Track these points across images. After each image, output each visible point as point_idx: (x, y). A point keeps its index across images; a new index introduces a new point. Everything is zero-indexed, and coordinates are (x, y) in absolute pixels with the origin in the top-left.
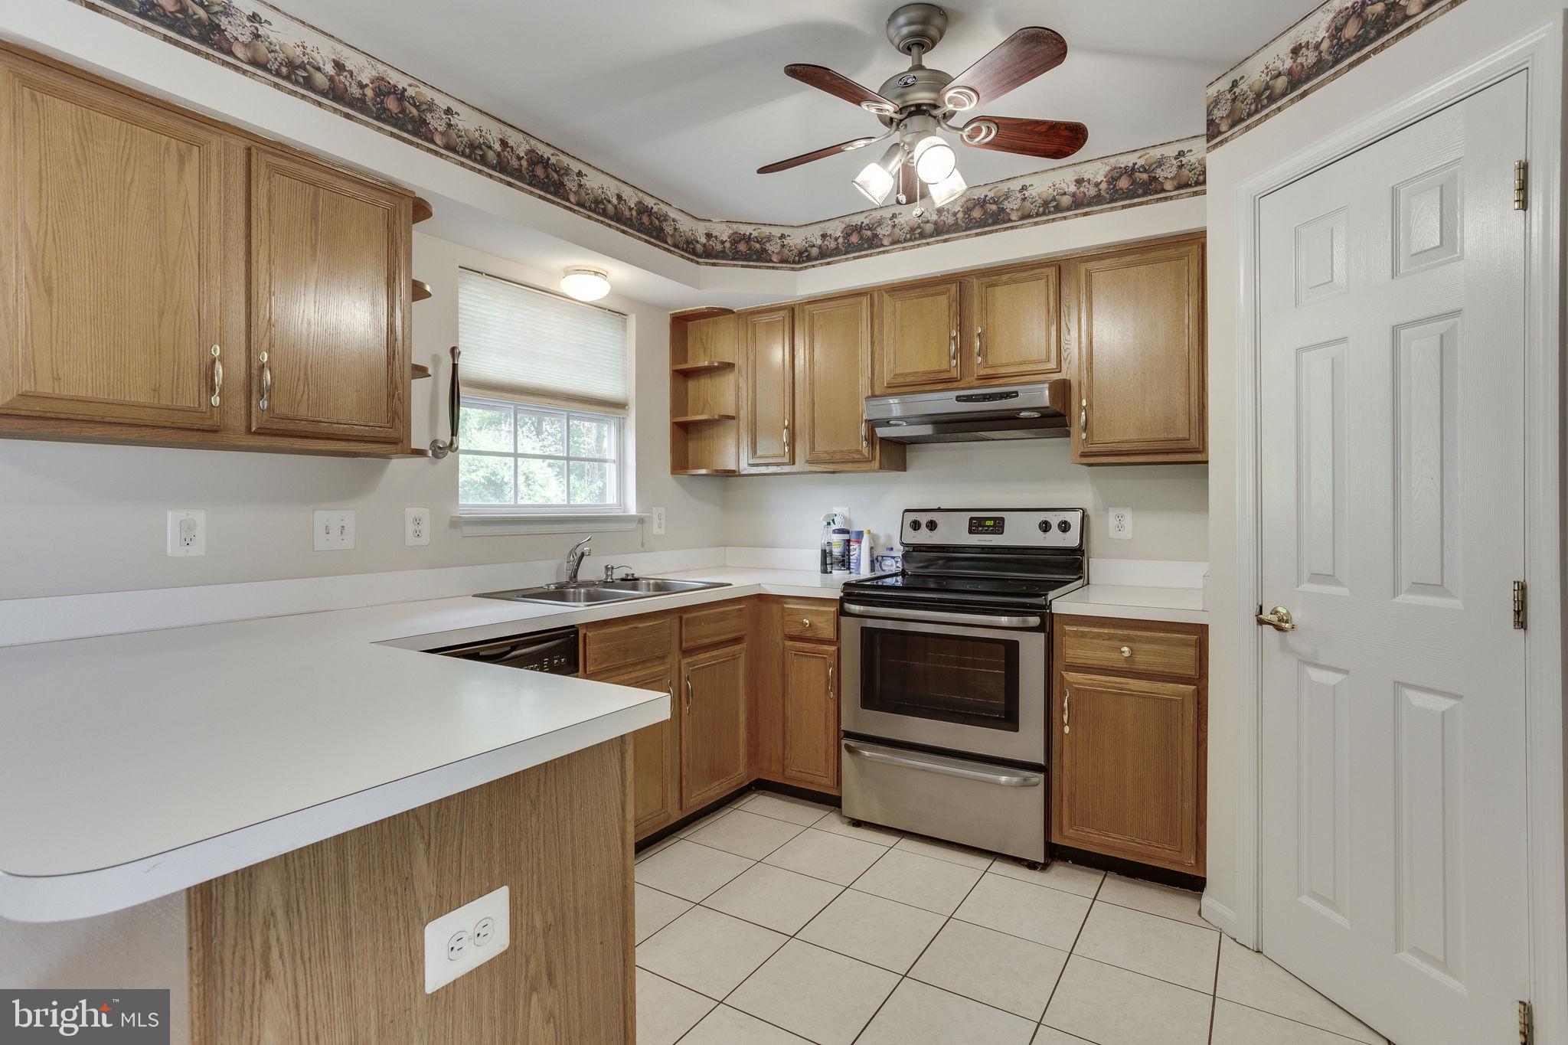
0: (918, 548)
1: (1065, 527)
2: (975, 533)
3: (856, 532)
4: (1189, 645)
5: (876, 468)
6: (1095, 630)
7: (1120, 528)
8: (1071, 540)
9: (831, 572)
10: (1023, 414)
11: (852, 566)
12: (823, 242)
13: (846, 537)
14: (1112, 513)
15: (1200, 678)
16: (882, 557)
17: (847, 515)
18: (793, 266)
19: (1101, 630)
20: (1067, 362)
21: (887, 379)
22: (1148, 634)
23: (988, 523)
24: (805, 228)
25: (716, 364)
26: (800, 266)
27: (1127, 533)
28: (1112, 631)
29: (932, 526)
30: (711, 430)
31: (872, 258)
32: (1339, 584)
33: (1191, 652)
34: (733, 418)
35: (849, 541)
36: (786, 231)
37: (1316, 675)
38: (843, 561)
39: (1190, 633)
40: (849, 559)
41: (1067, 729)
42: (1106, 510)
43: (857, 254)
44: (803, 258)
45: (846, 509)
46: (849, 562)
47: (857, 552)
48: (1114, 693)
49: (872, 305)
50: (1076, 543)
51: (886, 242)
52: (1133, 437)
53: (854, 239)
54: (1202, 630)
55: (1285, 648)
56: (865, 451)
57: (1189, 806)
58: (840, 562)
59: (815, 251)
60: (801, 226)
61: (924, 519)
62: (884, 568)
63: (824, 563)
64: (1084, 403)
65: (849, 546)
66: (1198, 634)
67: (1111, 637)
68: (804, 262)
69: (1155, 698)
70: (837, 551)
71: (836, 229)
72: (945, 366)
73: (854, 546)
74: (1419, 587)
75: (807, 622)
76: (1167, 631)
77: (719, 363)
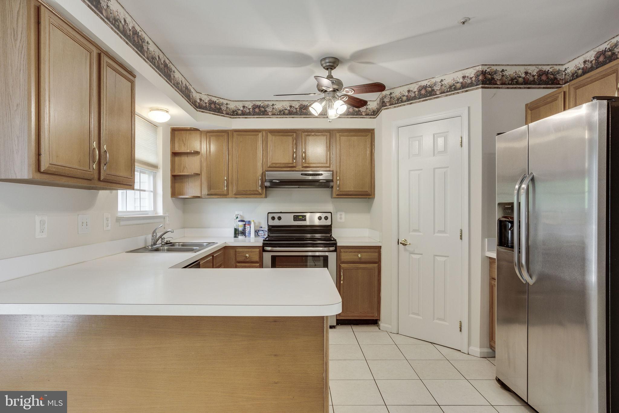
0: (273, 226)
1: (326, 218)
2: (296, 221)
3: (248, 221)
4: (376, 252)
5: (263, 197)
6: (350, 250)
7: (341, 218)
8: (328, 223)
9: (238, 237)
10: (321, 181)
11: (247, 234)
12: (244, 109)
13: (244, 223)
14: (339, 214)
15: (378, 262)
16: (258, 230)
17: (242, 214)
18: (231, 116)
19: (352, 250)
20: (332, 164)
21: (269, 164)
22: (365, 250)
23: (300, 217)
24: (235, 102)
25: (192, 152)
26: (233, 117)
27: (343, 220)
28: (355, 250)
29: (280, 218)
30: (188, 179)
31: (264, 119)
32: (420, 232)
33: (377, 254)
34: (199, 175)
35: (245, 225)
36: (228, 102)
37: (413, 256)
38: (243, 233)
39: (376, 249)
40: (245, 232)
41: (342, 282)
42: (337, 212)
43: (258, 116)
44: (234, 114)
45: (242, 212)
46: (245, 233)
47: (249, 229)
48: (356, 269)
49: (263, 136)
50: (330, 224)
51: (270, 114)
52: (352, 190)
53: (257, 110)
54: (380, 247)
55: (406, 250)
56: (260, 191)
57: (376, 299)
58: (242, 233)
59: (240, 112)
60: (234, 101)
61: (276, 216)
62: (259, 235)
63: (235, 233)
64: (338, 178)
65: (245, 226)
66: (378, 249)
67: (355, 252)
68: (235, 115)
69: (367, 269)
70: (241, 229)
71: (249, 105)
72: (291, 162)
73: (247, 227)
74: (440, 232)
75: (248, 255)
76: (370, 249)
77: (194, 151)
